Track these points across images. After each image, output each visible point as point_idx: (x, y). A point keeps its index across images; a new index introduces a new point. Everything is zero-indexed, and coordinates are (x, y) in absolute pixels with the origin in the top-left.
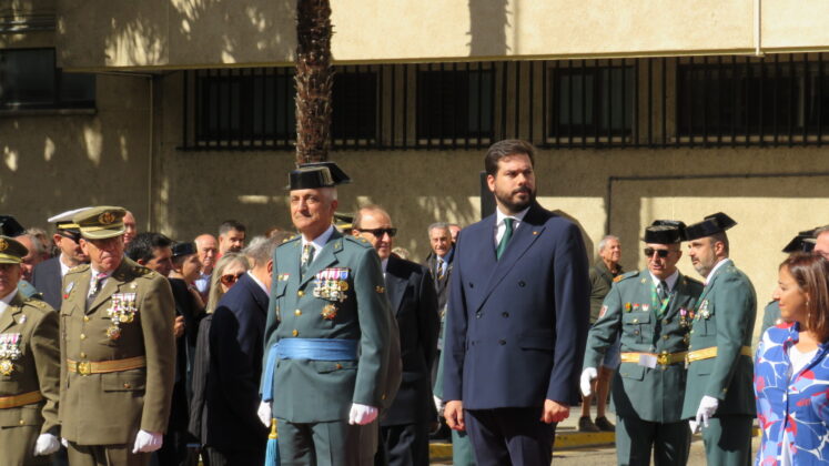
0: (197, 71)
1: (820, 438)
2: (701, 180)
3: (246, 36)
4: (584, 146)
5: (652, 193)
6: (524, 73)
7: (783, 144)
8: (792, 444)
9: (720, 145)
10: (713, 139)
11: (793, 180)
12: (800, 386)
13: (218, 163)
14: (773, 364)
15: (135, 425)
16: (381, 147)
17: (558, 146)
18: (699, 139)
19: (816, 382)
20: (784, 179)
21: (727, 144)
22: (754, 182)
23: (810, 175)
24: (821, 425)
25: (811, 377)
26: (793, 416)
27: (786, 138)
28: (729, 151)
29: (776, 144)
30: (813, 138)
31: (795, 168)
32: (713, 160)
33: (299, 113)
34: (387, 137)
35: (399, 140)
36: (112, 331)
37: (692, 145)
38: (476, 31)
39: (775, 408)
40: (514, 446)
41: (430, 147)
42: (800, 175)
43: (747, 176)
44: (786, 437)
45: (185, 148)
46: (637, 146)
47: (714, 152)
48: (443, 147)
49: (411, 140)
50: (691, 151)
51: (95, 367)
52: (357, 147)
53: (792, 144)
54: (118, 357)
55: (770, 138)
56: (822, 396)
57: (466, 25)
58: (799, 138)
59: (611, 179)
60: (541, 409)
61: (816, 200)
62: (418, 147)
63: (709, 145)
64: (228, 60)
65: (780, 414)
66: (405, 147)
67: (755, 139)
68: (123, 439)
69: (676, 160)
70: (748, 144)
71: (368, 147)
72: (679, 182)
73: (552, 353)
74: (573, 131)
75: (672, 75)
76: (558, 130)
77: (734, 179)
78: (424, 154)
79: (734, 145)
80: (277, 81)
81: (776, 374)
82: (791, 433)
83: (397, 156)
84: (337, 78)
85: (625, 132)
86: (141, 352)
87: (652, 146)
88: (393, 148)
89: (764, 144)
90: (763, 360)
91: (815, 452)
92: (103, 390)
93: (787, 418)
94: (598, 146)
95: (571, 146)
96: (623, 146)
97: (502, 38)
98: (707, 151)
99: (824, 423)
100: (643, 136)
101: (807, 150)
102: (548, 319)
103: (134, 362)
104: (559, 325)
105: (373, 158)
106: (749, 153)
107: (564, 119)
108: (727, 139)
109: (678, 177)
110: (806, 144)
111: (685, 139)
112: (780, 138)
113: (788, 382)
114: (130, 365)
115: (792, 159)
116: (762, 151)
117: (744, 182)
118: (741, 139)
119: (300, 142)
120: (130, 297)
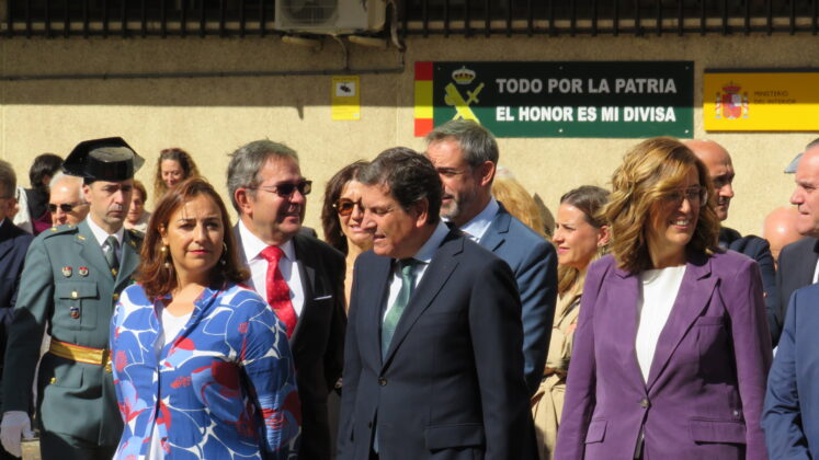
1: (202, 430)
2: (42, 82)
7: (154, 33)
8: (164, 440)
9: (68, 33)
10: (59, 26)
11: (166, 82)
12: (177, 360)
14: (136, 333)
18: (39, 26)
19: (197, 353)
20: (155, 81)
21: (77, 33)
22: (114, 84)
23: (191, 76)
24: (205, 412)
25: (191, 348)
26: (166, 401)
27: (157, 25)
28: (80, 42)
29: (145, 33)
30: (194, 26)
31: (170, 66)
37: (29, 33)
39: (142, 392)
42: (176, 75)
43: (105, 77)
44: (158, 431)
47: (60, 43)
50: (29, 42)
53: (165, 33)
55: (136, 25)
56: (207, 372)
58: (175, 25)
61: (199, 110)
63: (52, 34)
65: (148, 400)
67: (116, 25)
70: (106, 33)
72: (13, 84)
77: (87, 81)
79: (87, 33)
81: (141, 346)
82: (163, 426)
89: (127, 34)
90: (122, 329)
91: (194, 450)
93: (159, 405)
98: (49, 42)
99: (207, 410)
101: (187, 43)
106: (107, 45)
108: (78, 26)
109: (11, 78)
110: (184, 33)
111: (21, 26)
112: (149, 25)
113: (160, 356)
115: (167, 54)
116: (125, 43)
117: (102, 86)
118: (97, 26)
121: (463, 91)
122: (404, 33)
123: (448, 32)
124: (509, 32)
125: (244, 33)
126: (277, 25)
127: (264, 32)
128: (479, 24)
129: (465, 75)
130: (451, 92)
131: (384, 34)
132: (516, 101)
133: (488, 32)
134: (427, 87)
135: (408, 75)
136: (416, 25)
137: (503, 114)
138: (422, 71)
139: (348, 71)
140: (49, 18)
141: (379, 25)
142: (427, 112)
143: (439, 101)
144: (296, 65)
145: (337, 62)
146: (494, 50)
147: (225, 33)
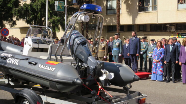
0: (108, 26)
3: (113, 22)
4: (142, 32)
5: (149, 36)
6: (137, 25)
9: (154, 32)
13: (110, 33)
15: (104, 56)
16: (124, 32)
17: (140, 32)
29: (159, 31)
31: (160, 34)
32: (153, 33)
33: (117, 29)
34: (125, 31)
35: (126, 31)
36: (102, 48)
37: (152, 32)
38: (133, 22)
40: (134, 57)
41: (129, 32)
42: (161, 34)
43: (156, 34)
45: (107, 32)
46: (147, 32)
48: (130, 32)
49: (127, 31)
51: (101, 51)
52: (122, 32)
54: (103, 50)
57: (132, 21)
59: (145, 34)
60: (136, 54)
62: (128, 32)
64: (111, 25)
66: (126, 32)
68: (103, 57)
69: (150, 33)
71: (123, 32)
73: (137, 50)
74: (141, 30)
75: (150, 25)
76: (140, 30)
78: (128, 33)
79: (155, 31)
80: (115, 26)
83: (126, 33)
84: (120, 26)
85: (146, 30)
86: (105, 49)
87: (148, 32)
88: (125, 32)
92: (101, 53)
94: (143, 32)
95: (141, 32)
96: (145, 32)
97: (135, 22)
100: (147, 31)
102: (137, 46)
103: (104, 50)
104: (138, 47)
105: (124, 33)
106: (157, 32)
107: (140, 29)
114: (104, 51)
115: (160, 33)
119: (117, 32)
120: (104, 45)
121: (180, 35)
122: (176, 31)
123: (179, 31)
124: (183, 31)
125: (165, 31)
126: (168, 31)
127: (167, 31)
128: (181, 31)
129: (180, 34)
130: (179, 35)
131: (175, 31)
132: (184, 36)
133: (182, 31)
134: (178, 35)
135: (176, 34)
136: (177, 31)
137: (183, 36)
138: (177, 34)
139: (172, 34)
140: (153, 30)
141: (174, 31)
142: (178, 36)
143: (179, 36)
144: (168, 33)
145: (172, 33)
146: (182, 32)
147: (164, 31)
